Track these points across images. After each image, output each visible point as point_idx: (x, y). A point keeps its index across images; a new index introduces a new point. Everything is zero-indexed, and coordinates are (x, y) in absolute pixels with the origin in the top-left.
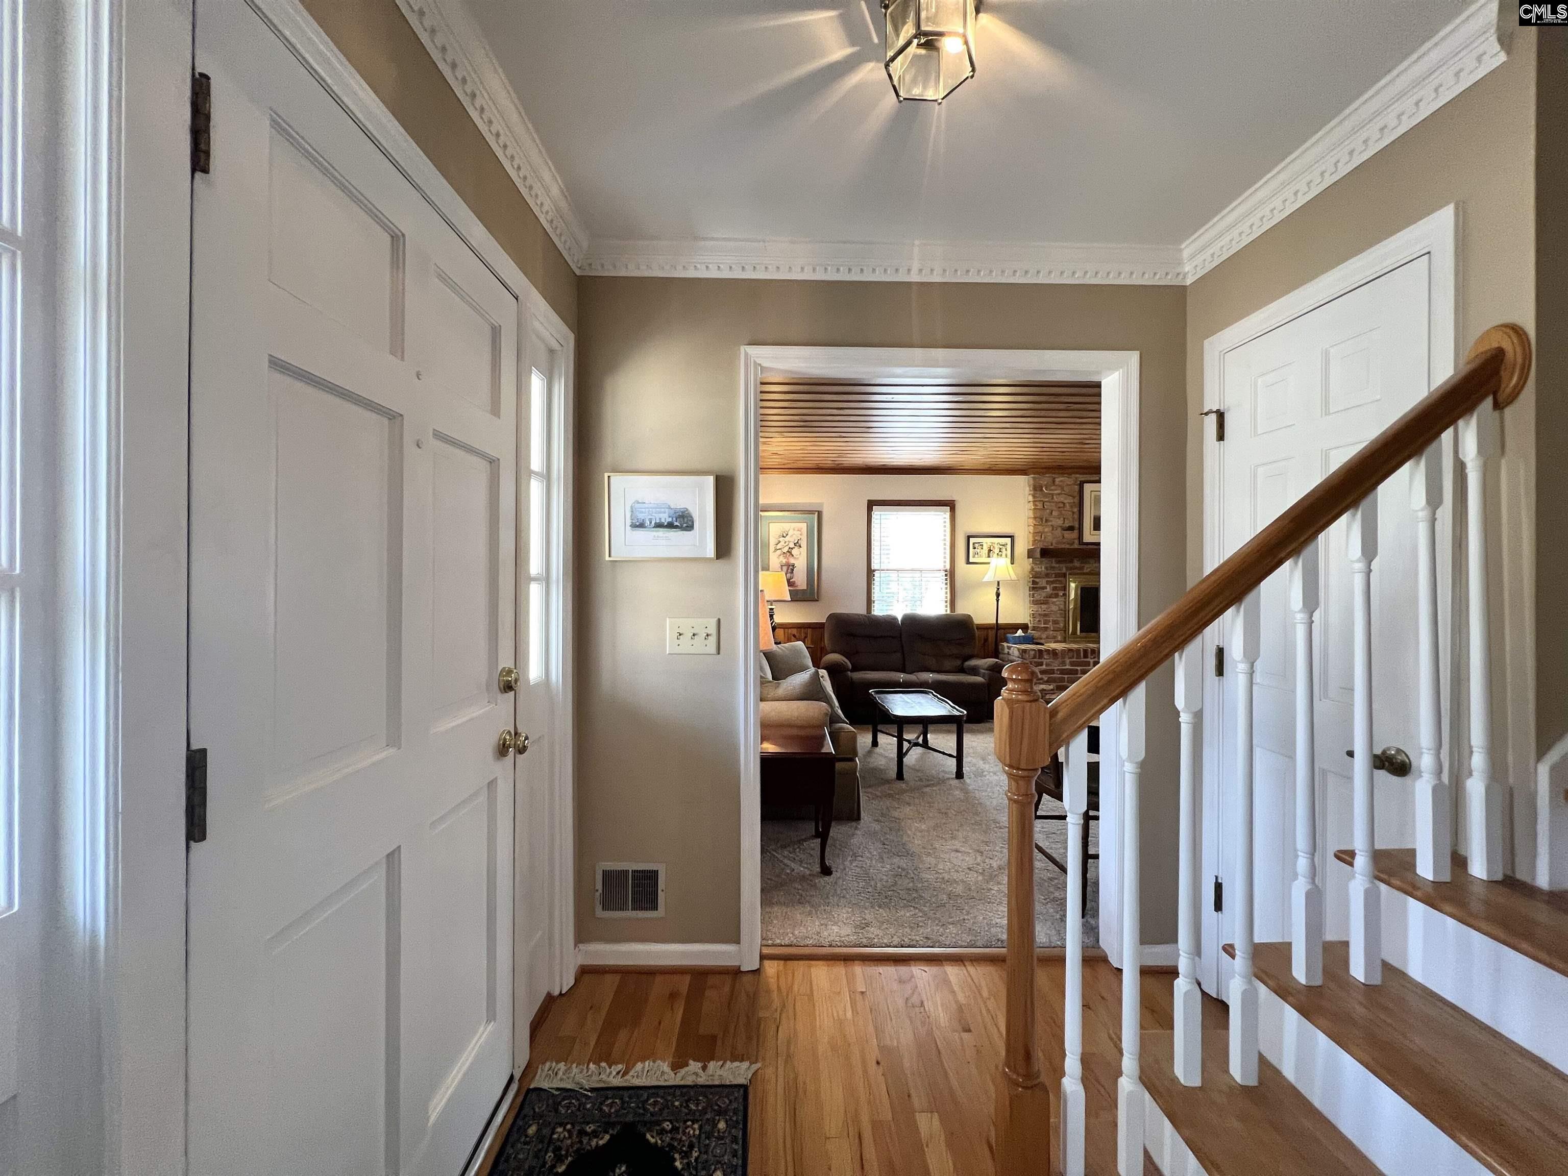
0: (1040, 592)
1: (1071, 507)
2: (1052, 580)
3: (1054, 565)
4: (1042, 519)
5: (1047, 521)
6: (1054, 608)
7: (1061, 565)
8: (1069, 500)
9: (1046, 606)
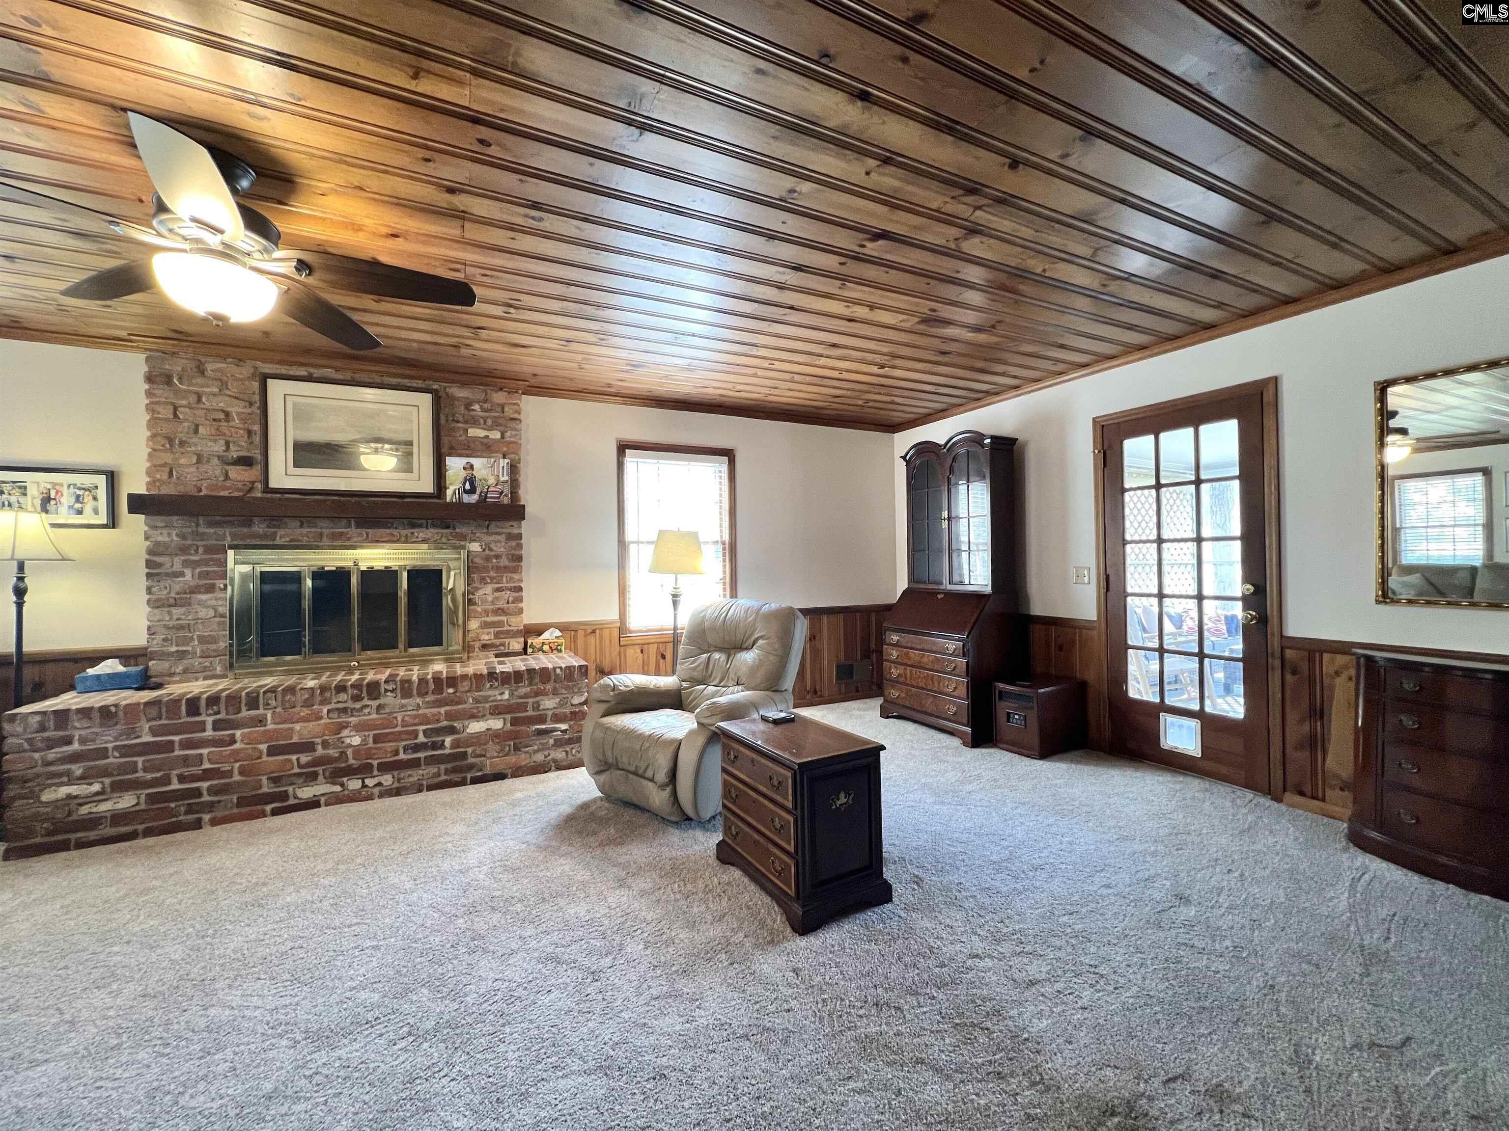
0: (168, 582)
1: (244, 421)
2: (197, 558)
3: (202, 529)
4: (171, 440)
5: (182, 443)
6: (203, 613)
7: (220, 531)
8: (236, 408)
9: (182, 610)
